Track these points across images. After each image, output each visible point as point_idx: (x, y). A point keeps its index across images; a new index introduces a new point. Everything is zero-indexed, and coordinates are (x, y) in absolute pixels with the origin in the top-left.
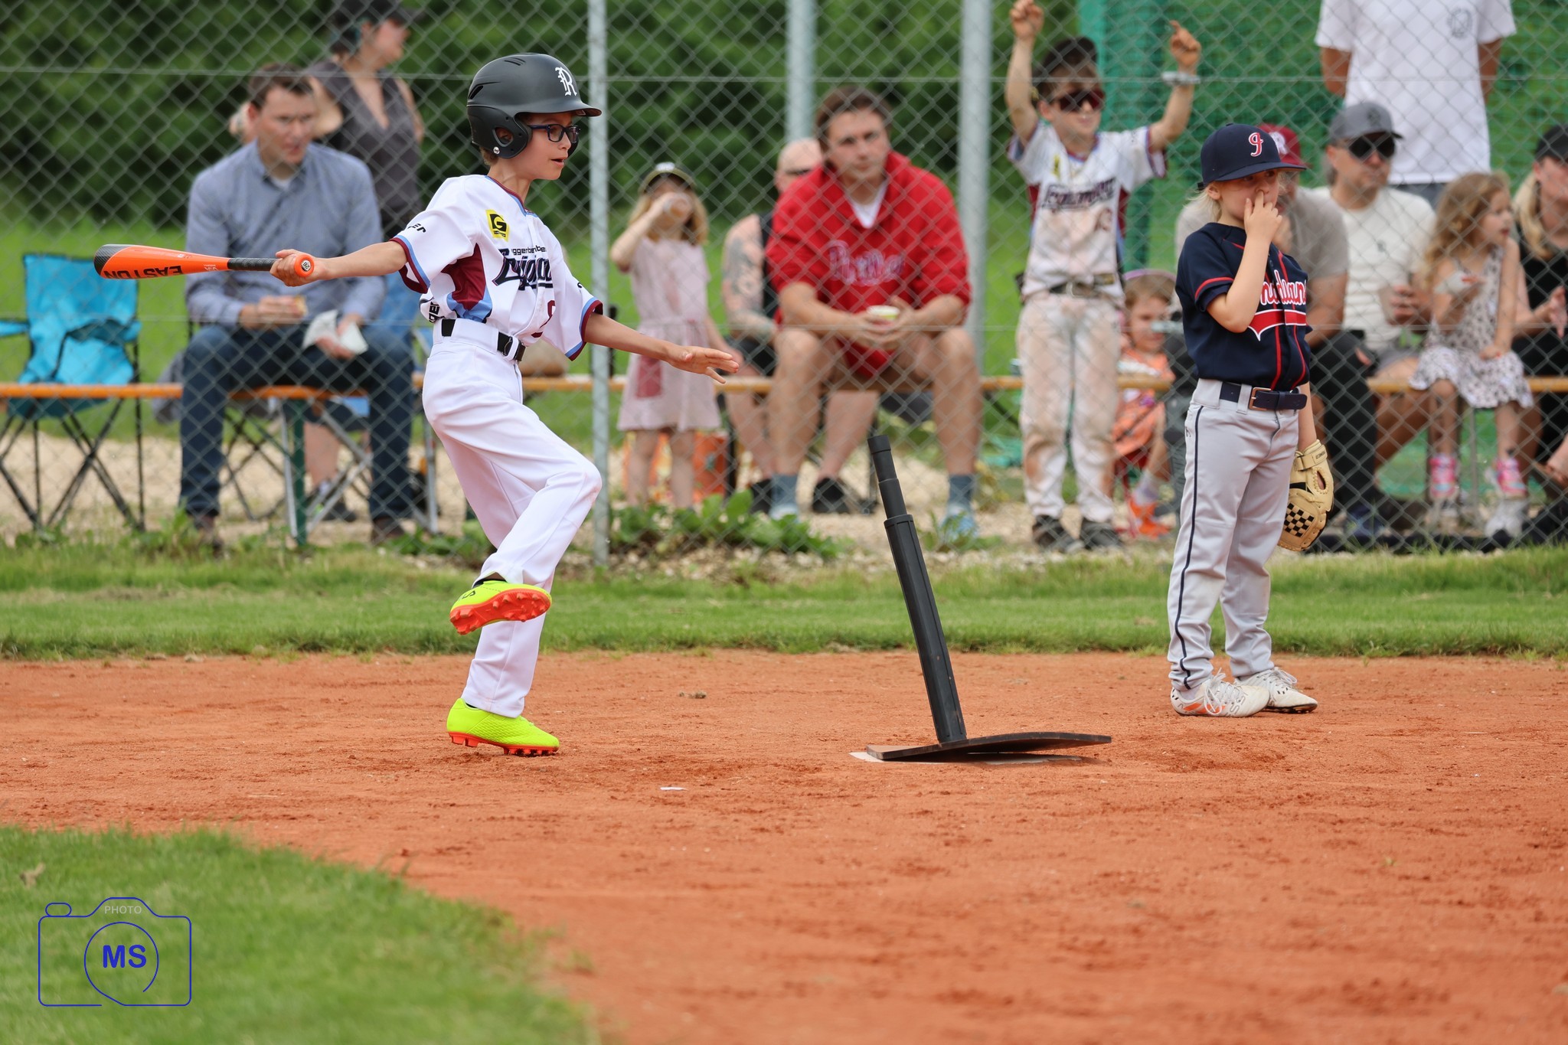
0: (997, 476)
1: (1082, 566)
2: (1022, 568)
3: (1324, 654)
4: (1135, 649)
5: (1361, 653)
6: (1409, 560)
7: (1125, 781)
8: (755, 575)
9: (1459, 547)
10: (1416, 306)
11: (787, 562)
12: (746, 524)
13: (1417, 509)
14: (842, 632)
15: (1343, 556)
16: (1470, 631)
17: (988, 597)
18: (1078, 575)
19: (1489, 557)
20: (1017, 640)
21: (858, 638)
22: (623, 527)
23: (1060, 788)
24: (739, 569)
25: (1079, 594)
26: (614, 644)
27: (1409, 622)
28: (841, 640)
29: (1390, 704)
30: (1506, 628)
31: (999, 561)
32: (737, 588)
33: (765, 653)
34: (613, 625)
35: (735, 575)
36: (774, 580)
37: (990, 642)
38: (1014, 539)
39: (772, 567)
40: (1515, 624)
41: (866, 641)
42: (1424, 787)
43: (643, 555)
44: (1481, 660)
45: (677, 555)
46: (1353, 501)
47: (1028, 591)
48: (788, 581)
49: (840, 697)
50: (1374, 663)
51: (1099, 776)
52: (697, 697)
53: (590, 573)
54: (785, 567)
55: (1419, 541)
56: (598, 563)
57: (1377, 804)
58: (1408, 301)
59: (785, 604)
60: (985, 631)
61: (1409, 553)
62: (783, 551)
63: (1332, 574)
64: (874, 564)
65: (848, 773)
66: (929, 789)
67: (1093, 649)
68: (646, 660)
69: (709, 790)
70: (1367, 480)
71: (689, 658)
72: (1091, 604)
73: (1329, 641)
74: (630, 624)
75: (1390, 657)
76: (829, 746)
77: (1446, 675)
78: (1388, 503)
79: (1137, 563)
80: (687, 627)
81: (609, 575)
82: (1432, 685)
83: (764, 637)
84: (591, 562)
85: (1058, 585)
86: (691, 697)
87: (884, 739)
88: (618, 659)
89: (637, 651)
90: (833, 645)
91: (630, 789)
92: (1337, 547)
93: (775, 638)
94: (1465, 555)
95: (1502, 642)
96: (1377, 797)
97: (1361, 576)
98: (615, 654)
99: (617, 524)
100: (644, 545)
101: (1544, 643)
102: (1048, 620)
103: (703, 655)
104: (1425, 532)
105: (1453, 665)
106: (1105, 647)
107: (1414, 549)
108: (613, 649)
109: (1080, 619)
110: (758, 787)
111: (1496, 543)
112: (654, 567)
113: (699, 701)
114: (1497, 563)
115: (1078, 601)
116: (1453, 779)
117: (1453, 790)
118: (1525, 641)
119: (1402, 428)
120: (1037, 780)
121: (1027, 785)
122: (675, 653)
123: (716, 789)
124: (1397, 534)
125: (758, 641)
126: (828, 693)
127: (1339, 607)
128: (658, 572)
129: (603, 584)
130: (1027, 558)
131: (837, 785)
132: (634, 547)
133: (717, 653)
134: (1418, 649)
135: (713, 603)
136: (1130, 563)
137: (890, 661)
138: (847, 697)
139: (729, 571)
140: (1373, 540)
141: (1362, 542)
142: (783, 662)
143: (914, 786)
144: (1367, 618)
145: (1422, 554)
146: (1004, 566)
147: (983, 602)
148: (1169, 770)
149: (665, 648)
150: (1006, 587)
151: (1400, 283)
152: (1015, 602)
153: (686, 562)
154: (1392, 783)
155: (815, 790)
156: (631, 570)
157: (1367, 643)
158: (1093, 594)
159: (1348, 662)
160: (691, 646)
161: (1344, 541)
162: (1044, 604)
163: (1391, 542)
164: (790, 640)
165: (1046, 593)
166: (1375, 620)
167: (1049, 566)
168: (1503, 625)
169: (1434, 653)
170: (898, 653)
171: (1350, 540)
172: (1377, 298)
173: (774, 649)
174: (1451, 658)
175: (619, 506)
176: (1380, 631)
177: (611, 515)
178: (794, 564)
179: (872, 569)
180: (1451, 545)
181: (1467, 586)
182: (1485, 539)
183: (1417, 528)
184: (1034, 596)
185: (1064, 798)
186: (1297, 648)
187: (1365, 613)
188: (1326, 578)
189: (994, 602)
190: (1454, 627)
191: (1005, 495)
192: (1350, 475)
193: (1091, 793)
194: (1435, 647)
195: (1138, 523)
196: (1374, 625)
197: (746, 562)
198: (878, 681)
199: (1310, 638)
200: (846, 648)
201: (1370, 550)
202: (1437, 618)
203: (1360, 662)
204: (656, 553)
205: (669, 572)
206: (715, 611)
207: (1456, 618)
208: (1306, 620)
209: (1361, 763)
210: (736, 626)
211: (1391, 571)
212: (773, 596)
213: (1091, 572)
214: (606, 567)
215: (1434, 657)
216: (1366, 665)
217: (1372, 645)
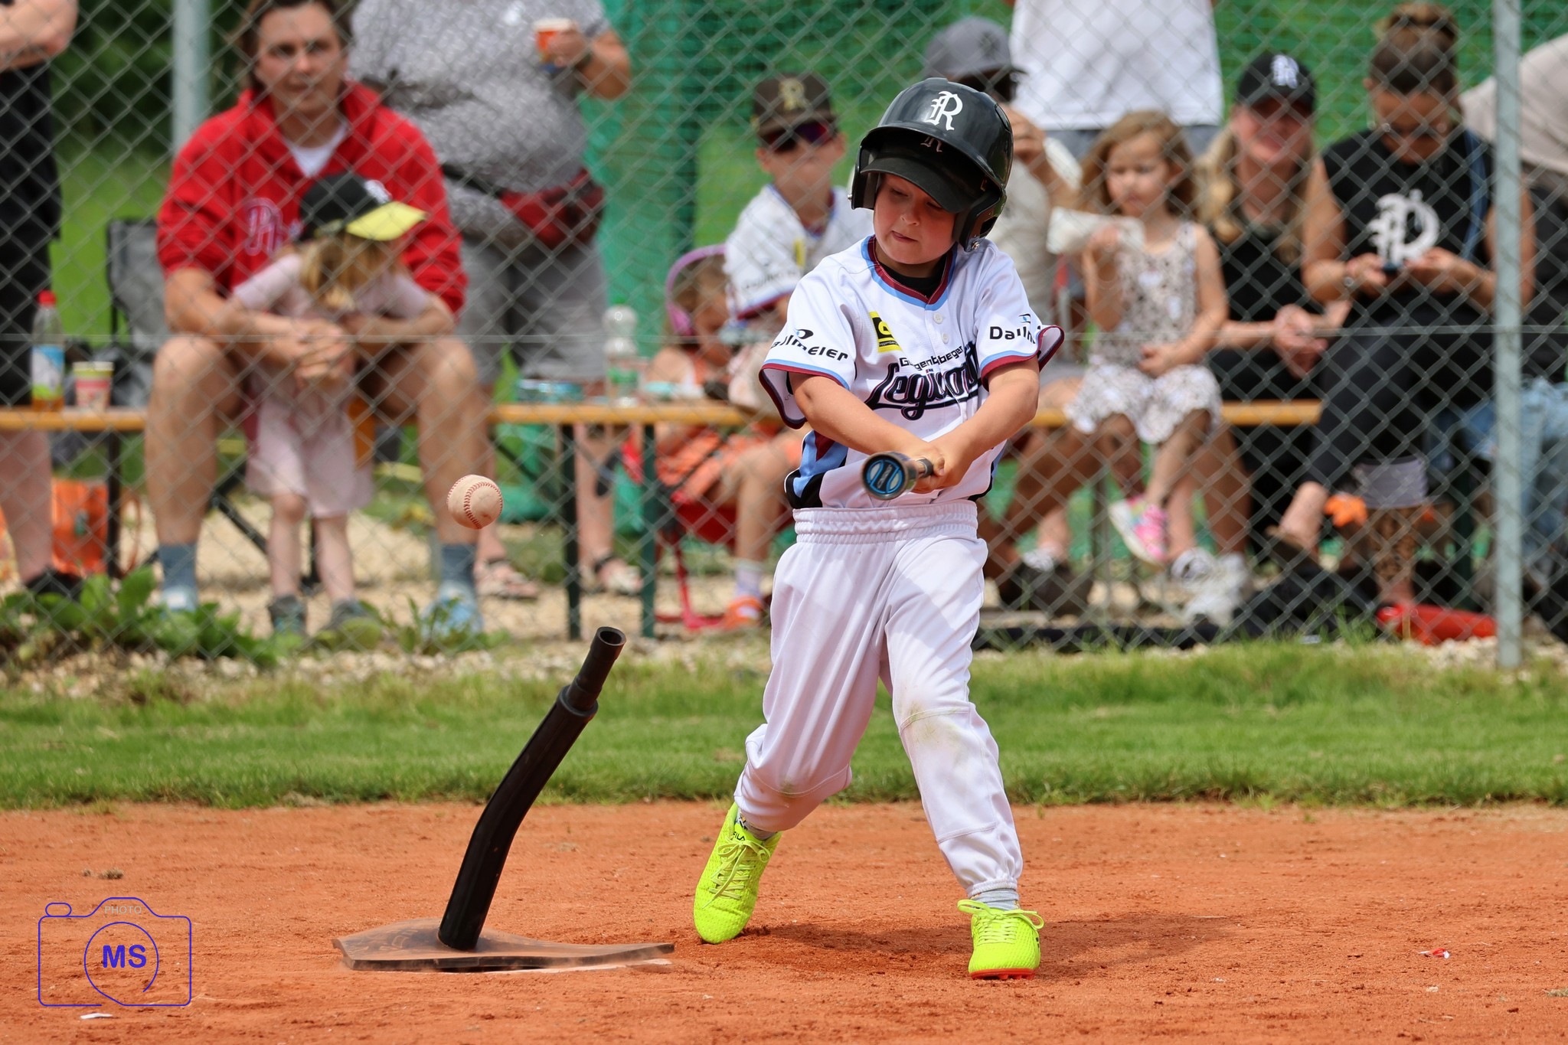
2: (541, 676)
5: (1034, 800)
8: (161, 691)
9: (1147, 643)
11: (206, 672)
14: (305, 776)
15: (989, 657)
16: (1179, 767)
19: (1187, 656)
21: (327, 785)
24: (136, 683)
28: (303, 788)
29: (1086, 875)
30: (1231, 762)
31: (506, 668)
32: (136, 710)
33: (196, 808)
35: (132, 689)
36: (188, 697)
38: (526, 633)
39: (183, 677)
40: (1241, 756)
41: (338, 789)
42: (1149, 999)
44: (1199, 807)
45: (45, 663)
48: (208, 697)
49: (314, 875)
50: (1052, 814)
51: (699, 989)
52: (110, 877)
54: (203, 681)
55: (1089, 634)
59: (209, 731)
61: (1079, 651)
62: (200, 656)
64: (330, 672)
68: (25, 822)
71: (87, 818)
75: (1074, 805)
77: (1153, 831)
79: (701, 665)
80: (79, 771)
82: (1136, 846)
83: (193, 785)
86: (101, 876)
89: (10, 808)
90: (292, 796)
93: (209, 786)
94: (1157, 654)
95: (1226, 783)
101: (1284, 785)
102: (590, 755)
103: (107, 813)
104: (1098, 620)
105: (1161, 815)
107: (1083, 645)
112: (14, 681)
113: (113, 883)
114: (1198, 664)
116: (1188, 986)
117: (1189, 1001)
118: (1260, 782)
121: (600, 1002)
122: (66, 811)
124: (1059, 624)
125: (184, 791)
126: (296, 868)
128: (21, 686)
130: (546, 662)
133: (125, 809)
134: (1111, 794)
135: (105, 733)
138: (323, 874)
139: (124, 686)
142: (222, 822)
144: (1033, 749)
145: (1095, 652)
146: (514, 675)
149: (52, 803)
153: (60, 672)
157: (1041, 785)
160: (88, 800)
163: (1051, 635)
164: (229, 791)
166: (1046, 750)
168: (1225, 758)
169: (1134, 799)
170: (385, 806)
173: (208, 802)
174: (1157, 805)
176: (1056, 767)
178: (213, 673)
179: (327, 679)
180: (1137, 639)
181: (1160, 697)
182: (1182, 630)
187: (1029, 739)
190: (1156, 761)
193: (692, 1013)
194: (1134, 790)
196: (1047, 759)
197: (148, 672)
198: (363, 848)
200: (310, 800)
201: (1026, 647)
202: (1131, 747)
203: (1033, 814)
204: (17, 661)
205: (37, 687)
206: (111, 745)
207: (1157, 747)
210: (150, 770)
211: (1055, 678)
212: (190, 721)
215: (1134, 805)
216: (1041, 817)
217: (1047, 787)
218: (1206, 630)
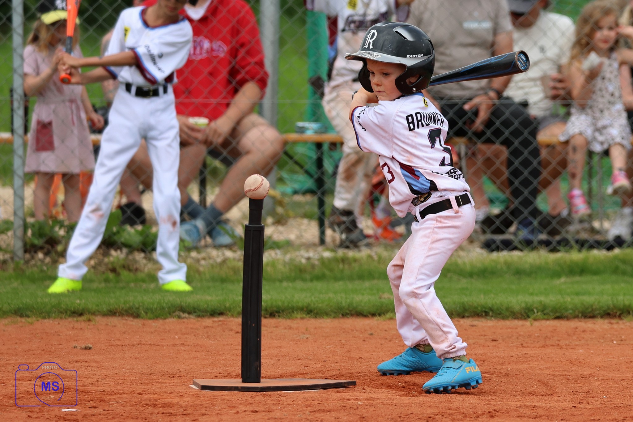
0: (286, 200)
1: (344, 260)
2: (304, 261)
3: (504, 318)
4: (380, 315)
5: (529, 317)
6: (558, 255)
7: (375, 403)
8: (124, 267)
9: (591, 247)
10: (564, 89)
11: (145, 258)
12: (118, 232)
13: (565, 222)
14: (184, 304)
15: (516, 253)
16: (599, 302)
17: (281, 281)
18: (341, 266)
19: (611, 254)
20: (301, 309)
21: (194, 308)
22: (33, 234)
23: (331, 407)
24: (112, 263)
25: (342, 279)
26: (29, 313)
27: (559, 297)
28: (183, 310)
29: (548, 350)
30: (622, 300)
31: (288, 257)
32: (111, 276)
33: (131, 319)
34: (27, 300)
35: (110, 266)
36: (137, 270)
37: (283, 311)
38: (298, 242)
39: (135, 261)
40: (628, 297)
41: (200, 310)
42: (571, 405)
43: (47, 254)
44: (607, 321)
46: (522, 217)
47: (308, 277)
48: (146, 270)
49: (183, 348)
50: (537, 324)
51: (357, 399)
52: (86, 348)
53: (11, 266)
54: (144, 261)
55: (565, 243)
56: (16, 259)
57: (540, 416)
58: (559, 85)
59: (144, 285)
60: (280, 304)
61: (558, 251)
62: (143, 251)
63: (508, 265)
64: (204, 259)
65: (188, 399)
66: (244, 409)
67: (352, 315)
68: (50, 324)
69: (95, 411)
70: (531, 203)
71: (80, 323)
72: (350, 285)
73: (507, 309)
74: (39, 300)
75: (547, 319)
76: (176, 380)
77: (584, 331)
78: (545, 218)
79: (380, 258)
80: (78, 301)
81: (24, 267)
82: (575, 338)
83: (131, 308)
84: (12, 258)
85: (327, 273)
86: (82, 348)
87: (213, 376)
88: (31, 324)
89: (44, 318)
90: (177, 313)
91: (41, 411)
92: (511, 247)
93: (138, 308)
94: (595, 252)
95: (620, 310)
96: (540, 412)
97: (527, 266)
98: (29, 320)
99: (29, 232)
100: (47, 246)
102: (321, 296)
103: (89, 320)
104: (569, 237)
105: (588, 324)
106: (360, 314)
107: (561, 248)
108: (28, 316)
109: (343, 295)
110: (128, 408)
111: (615, 244)
113: (87, 351)
114: (616, 257)
115: (341, 283)
116: (590, 400)
117: (590, 406)
119: (554, 168)
120: (316, 403)
121: (309, 406)
122: (70, 319)
123: (100, 410)
124: (550, 238)
125: (126, 311)
126: (174, 345)
127: (514, 287)
129: (20, 273)
130: (306, 255)
131: (181, 407)
132: (41, 248)
133: (98, 318)
134: (566, 314)
136: (376, 258)
137: (216, 324)
138: (187, 348)
139: (106, 264)
140: (535, 243)
141: (528, 244)
142: (144, 325)
143: (234, 407)
144: (532, 294)
145: (567, 252)
146: (291, 260)
147: (278, 284)
148: (403, 395)
149: (63, 316)
150: (293, 274)
151: (554, 73)
152: (299, 284)
154: (550, 403)
155: (166, 410)
156: (39, 263)
157: (533, 310)
158: (351, 278)
159: (520, 323)
160: (81, 314)
161: (516, 243)
162: (319, 285)
163: (546, 244)
164: (148, 310)
165: (320, 278)
166: (537, 295)
167: (322, 260)
168: (621, 298)
169: (576, 317)
170: (221, 318)
171: (520, 242)
172: (538, 83)
173: (137, 316)
174: (586, 320)
175: (30, 220)
176: (541, 302)
177: (25, 226)
178: (148, 259)
179: (203, 262)
180: (587, 245)
181: (596, 272)
182: (607, 242)
183: (564, 234)
184: (312, 280)
185: (334, 414)
186: (487, 314)
187: (531, 291)
188: (505, 268)
189: (285, 284)
190: (589, 300)
191: (291, 213)
192: (520, 199)
193: (352, 410)
194: (577, 313)
195: (380, 231)
196: (537, 299)
197: (118, 258)
198: (208, 337)
199: (495, 307)
200: (186, 315)
201: (534, 249)
202: (577, 294)
203: (528, 323)
204: (56, 252)
207: (589, 294)
208: (492, 295)
209: (530, 389)
210: (112, 301)
211: (547, 263)
212: (136, 281)
213: (350, 264)
214: (22, 262)
215: (576, 320)
216: (532, 325)
217: (535, 311)
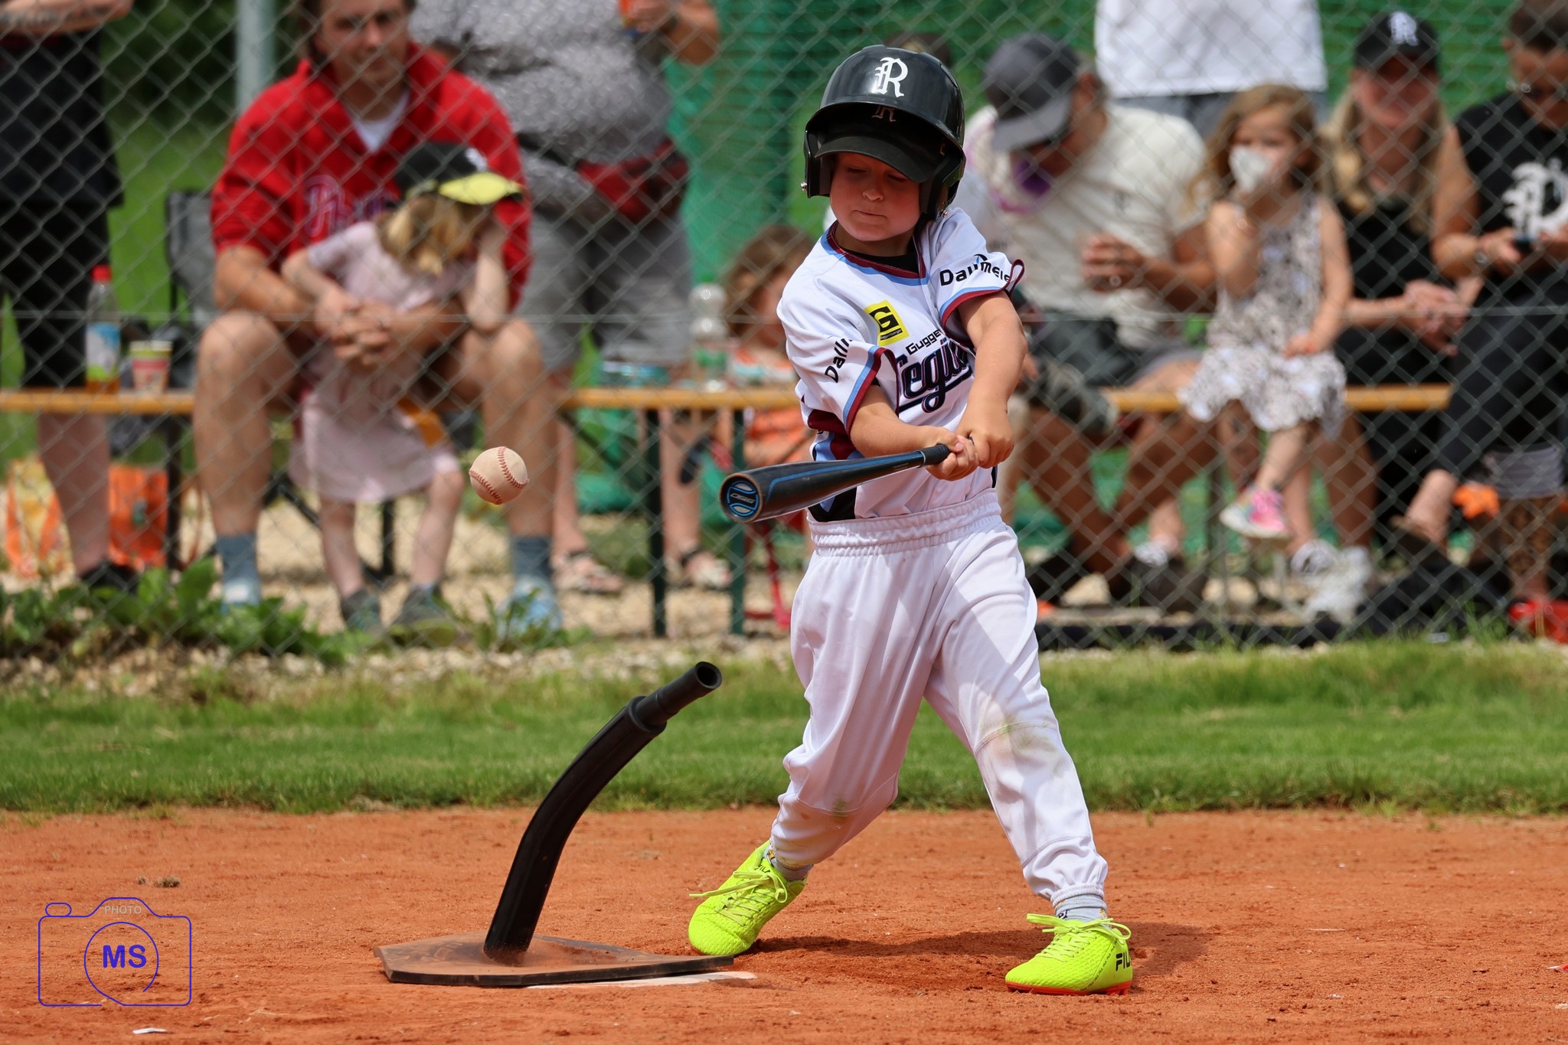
2: (624, 675)
5: (1141, 806)
6: (1191, 659)
7: (824, 1011)
8: (222, 690)
9: (1265, 641)
11: (270, 669)
14: (373, 779)
15: (1096, 656)
16: (1297, 772)
19: (1307, 655)
21: (396, 788)
23: (731, 1023)
24: (195, 681)
26: (27, 801)
27: (1209, 759)
28: (371, 791)
29: (1197, 886)
30: (1351, 767)
31: (587, 666)
32: (196, 709)
33: (257, 813)
34: (21, 773)
35: (193, 688)
36: (251, 695)
39: (248, 677)
40: (1362, 760)
41: (407, 793)
42: (1264, 1016)
43: (50, 659)
44: (1318, 814)
45: (101, 660)
48: (272, 696)
49: (382, 883)
50: (1160, 821)
52: (166, 884)
54: (267, 678)
55: (1203, 632)
59: (273, 732)
61: (1193, 650)
62: (264, 653)
64: (401, 670)
68: (77, 827)
71: (143, 823)
73: (1094, 789)
74: (45, 770)
75: (1185, 812)
77: (1269, 839)
80: (134, 773)
82: (1250, 855)
83: (255, 788)
86: (157, 885)
88: (35, 826)
89: (61, 812)
90: (359, 800)
92: (1084, 641)
93: (272, 789)
94: (1275, 653)
95: (1346, 789)
98: (29, 817)
100: (50, 645)
101: (1408, 791)
103: (164, 817)
104: (1213, 617)
105: (1278, 822)
107: (1197, 643)
108: (25, 809)
112: (67, 678)
113: (169, 891)
114: (1319, 663)
116: (1303, 1002)
117: (1306, 1019)
118: (1381, 788)
121: (681, 1018)
122: (120, 815)
124: (1171, 621)
125: (245, 794)
126: (362, 876)
128: (74, 684)
130: (629, 660)
132: (37, 649)
133: (182, 813)
134: (1224, 800)
135: (163, 733)
136: (783, 666)
137: (448, 824)
138: (391, 882)
139: (184, 684)
142: (285, 827)
144: (1145, 752)
146: (595, 672)
149: (105, 807)
153: (116, 669)
156: (31, 682)
157: (1150, 790)
159: (1127, 820)
160: (143, 804)
161: (1096, 633)
163: (1162, 633)
164: (293, 794)
166: (1155, 754)
167: (665, 672)
168: (1346, 762)
169: (1248, 806)
170: (457, 811)
173: (271, 806)
174: (1273, 812)
176: (1165, 771)
178: (277, 670)
179: (398, 678)
180: (1254, 637)
181: (1278, 698)
182: (1299, 628)
187: (1138, 744)
190: (1273, 765)
193: (778, 1030)
194: (1249, 796)
196: (1156, 763)
197: (208, 669)
198: (434, 856)
200: (379, 804)
201: (1136, 645)
202: (1247, 751)
203: (1140, 820)
204: (70, 657)
205: (91, 685)
206: (169, 746)
207: (1274, 751)
210: (210, 772)
211: (1167, 677)
212: (253, 721)
215: (1249, 812)
216: (1151, 824)
217: (1157, 792)
218: (1327, 628)
